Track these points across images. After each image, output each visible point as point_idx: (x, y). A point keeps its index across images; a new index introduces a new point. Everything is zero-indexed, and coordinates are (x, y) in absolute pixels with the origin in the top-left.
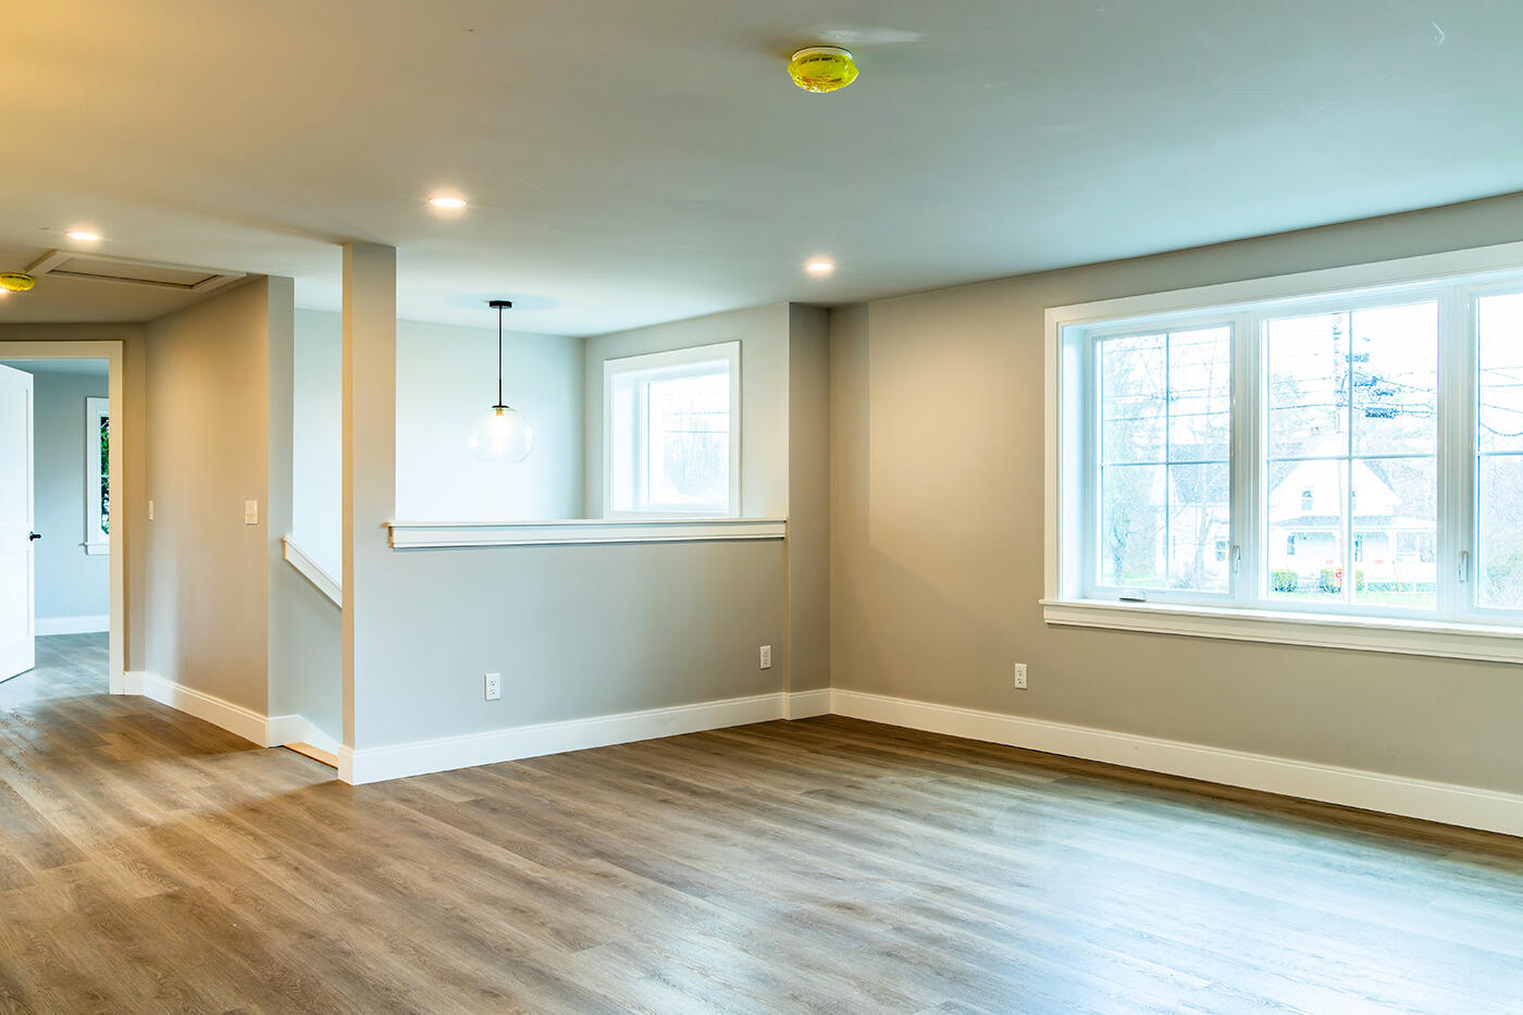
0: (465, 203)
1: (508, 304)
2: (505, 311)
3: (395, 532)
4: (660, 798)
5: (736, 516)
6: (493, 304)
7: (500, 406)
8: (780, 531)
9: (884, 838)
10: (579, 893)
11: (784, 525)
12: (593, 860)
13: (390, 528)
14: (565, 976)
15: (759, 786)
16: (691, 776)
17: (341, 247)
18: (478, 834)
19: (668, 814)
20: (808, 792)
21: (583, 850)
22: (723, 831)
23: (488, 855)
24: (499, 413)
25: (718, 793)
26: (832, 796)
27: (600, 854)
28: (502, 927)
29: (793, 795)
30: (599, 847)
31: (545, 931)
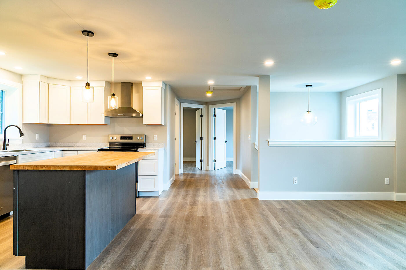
0: (273, 63)
1: (311, 86)
2: (310, 87)
3: (269, 142)
4: (331, 217)
5: (380, 139)
6: (307, 86)
7: (309, 111)
8: (393, 144)
9: (396, 245)
10: (284, 238)
11: (395, 142)
12: (296, 230)
13: (268, 141)
14: (259, 257)
15: (365, 219)
16: (347, 213)
17: (258, 77)
18: (275, 217)
19: (329, 222)
20: (381, 224)
21: (296, 226)
22: (341, 230)
23: (272, 222)
24: (309, 113)
25: (350, 219)
26: (389, 227)
27: (300, 229)
28: (258, 241)
29: (375, 224)
30: (301, 226)
31: (266, 245)
